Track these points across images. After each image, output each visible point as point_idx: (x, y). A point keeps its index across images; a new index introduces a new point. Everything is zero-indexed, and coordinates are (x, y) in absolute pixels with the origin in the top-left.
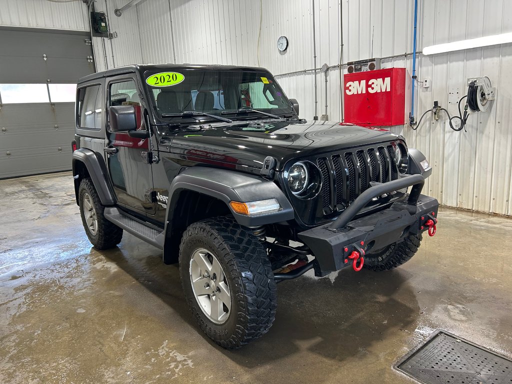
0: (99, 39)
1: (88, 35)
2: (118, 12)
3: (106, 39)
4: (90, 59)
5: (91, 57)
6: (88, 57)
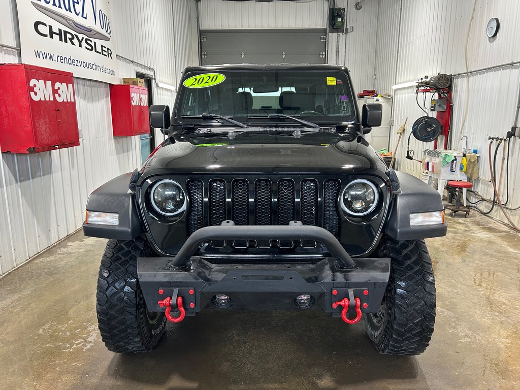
0: (335, 35)
1: (324, 31)
2: (358, 6)
3: (341, 34)
4: (322, 55)
5: (324, 53)
6: (321, 53)
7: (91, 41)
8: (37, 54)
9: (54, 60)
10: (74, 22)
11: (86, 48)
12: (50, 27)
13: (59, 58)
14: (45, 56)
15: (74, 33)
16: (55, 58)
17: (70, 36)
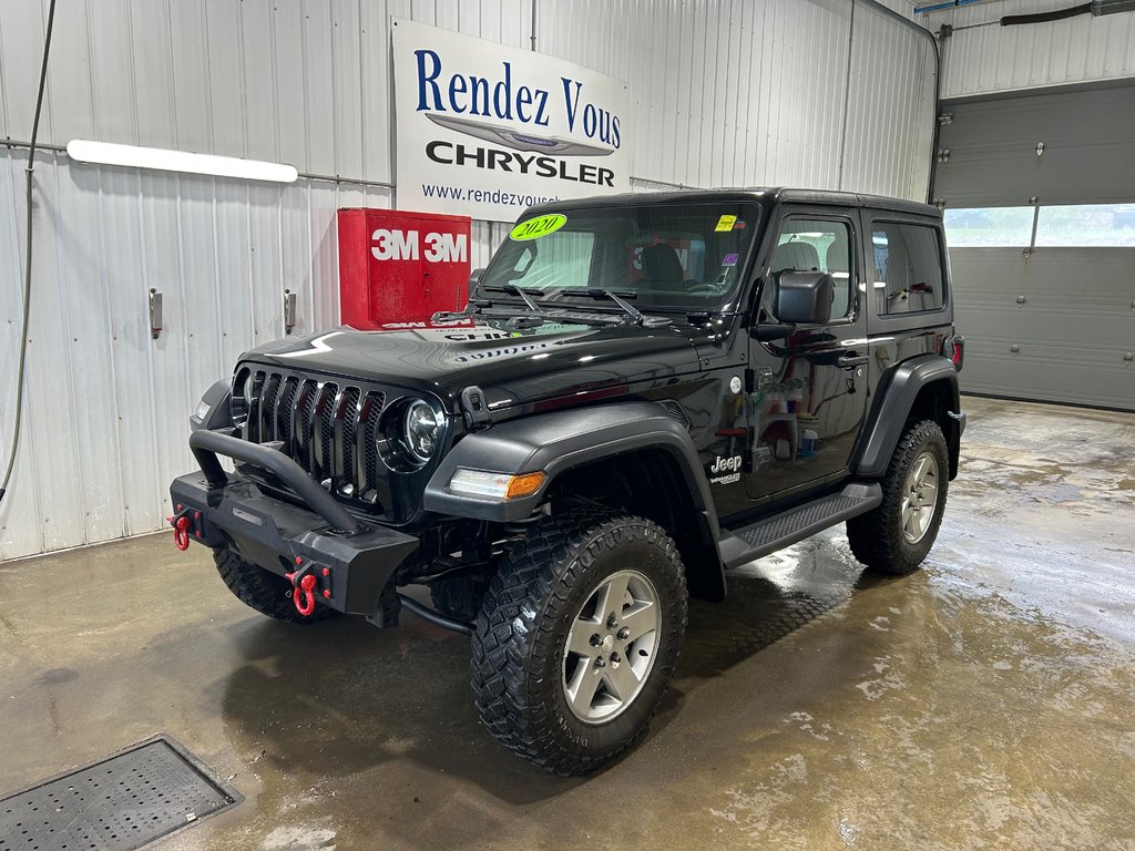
7: (554, 161)
8: (428, 191)
9: (461, 197)
10: (514, 134)
11: (538, 173)
12: (460, 149)
13: (473, 194)
14: (442, 192)
15: (510, 151)
16: (465, 194)
17: (503, 158)
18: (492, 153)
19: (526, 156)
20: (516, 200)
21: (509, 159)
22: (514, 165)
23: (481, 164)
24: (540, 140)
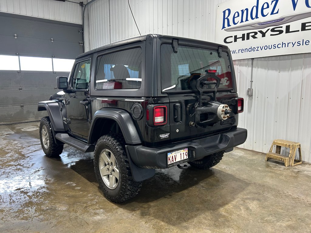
7: (282, 27)
9: (236, 53)
11: (272, 35)
12: (235, 37)
13: (240, 51)
15: (257, 31)
16: (237, 51)
17: (253, 34)
18: (248, 34)
19: (264, 30)
20: (259, 49)
21: (256, 33)
22: (259, 35)
23: (243, 39)
24: (273, 21)
